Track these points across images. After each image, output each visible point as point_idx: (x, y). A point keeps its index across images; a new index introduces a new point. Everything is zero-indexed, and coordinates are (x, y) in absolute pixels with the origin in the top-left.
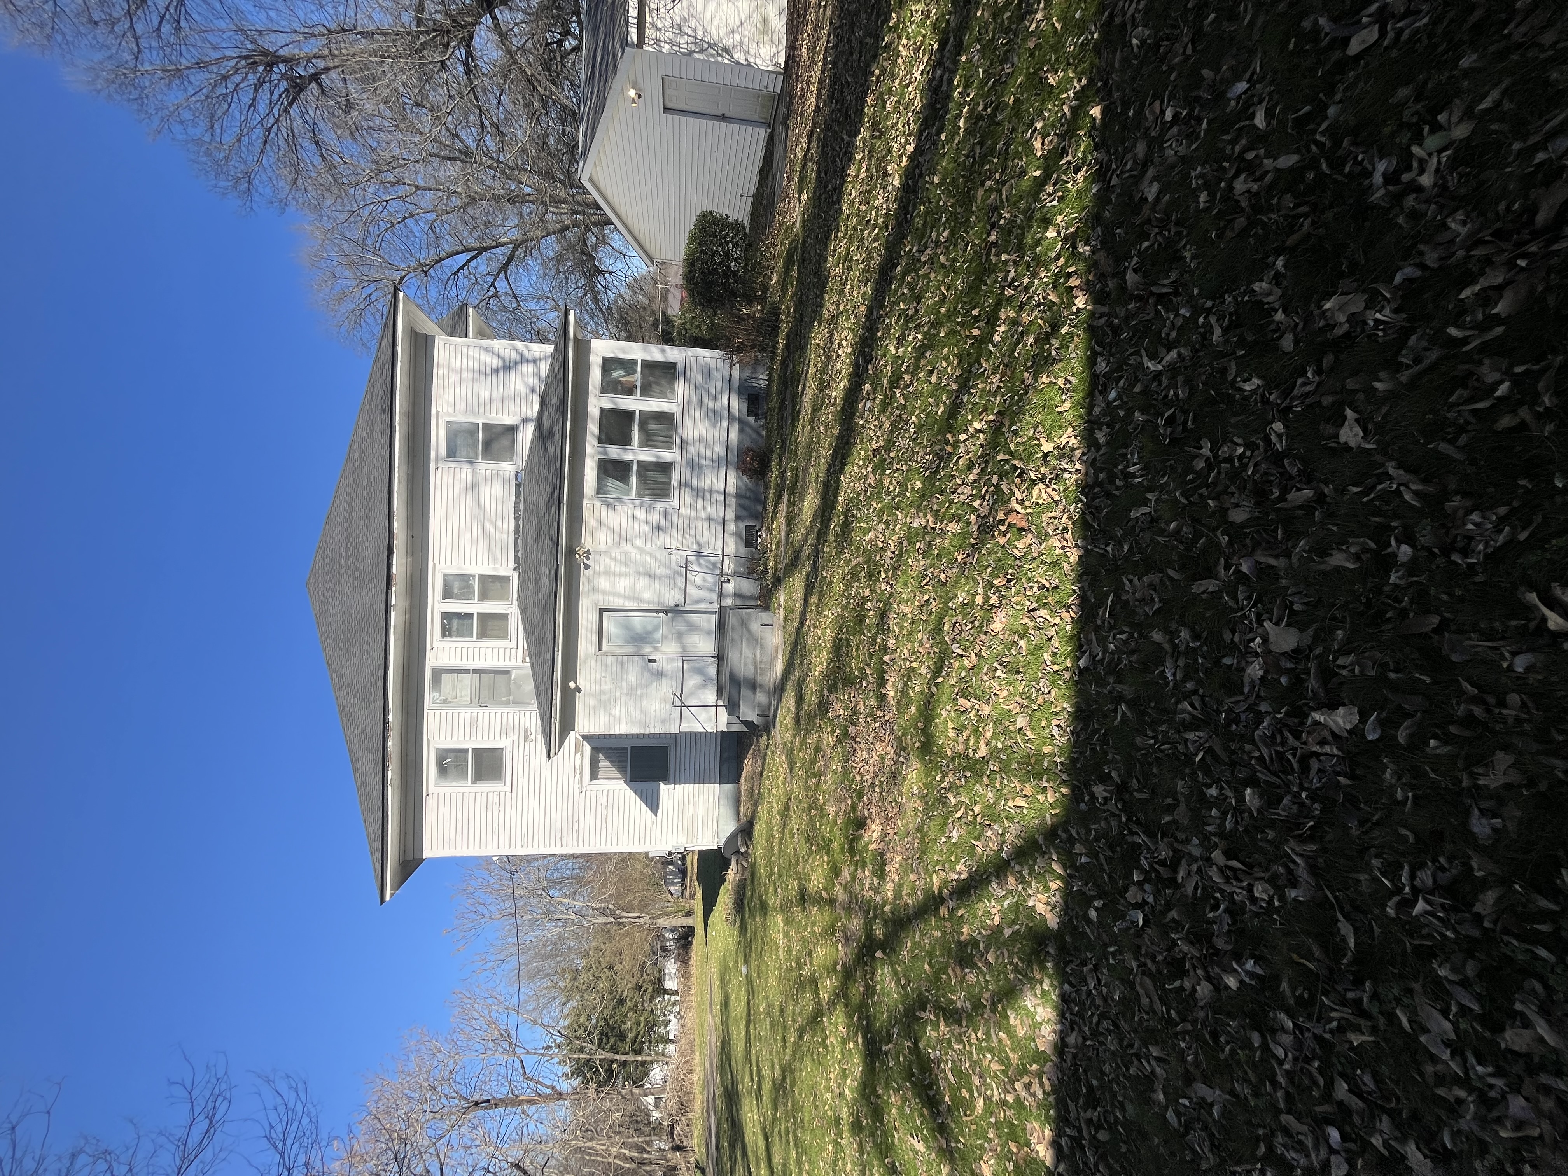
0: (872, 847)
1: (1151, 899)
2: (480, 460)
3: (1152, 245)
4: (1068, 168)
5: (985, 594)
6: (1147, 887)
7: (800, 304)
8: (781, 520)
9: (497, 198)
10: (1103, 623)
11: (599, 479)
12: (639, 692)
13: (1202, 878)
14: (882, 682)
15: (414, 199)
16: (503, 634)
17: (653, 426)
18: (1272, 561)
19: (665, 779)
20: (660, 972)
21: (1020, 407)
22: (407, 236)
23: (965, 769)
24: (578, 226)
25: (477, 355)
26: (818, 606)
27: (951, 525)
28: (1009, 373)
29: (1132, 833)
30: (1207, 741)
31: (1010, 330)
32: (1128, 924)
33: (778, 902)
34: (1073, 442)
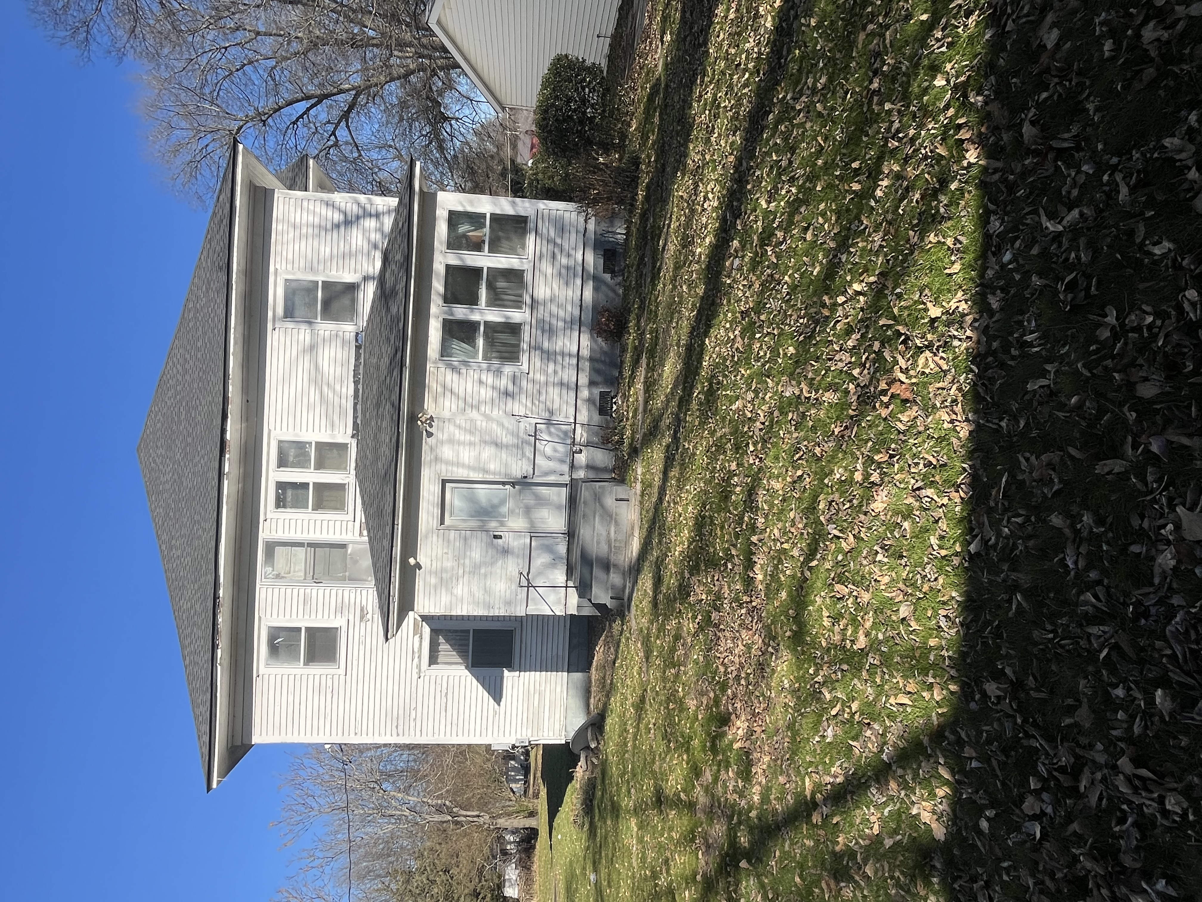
0: (736, 746)
1: (1049, 810)
2: (319, 320)
3: (1050, 97)
4: (958, 13)
5: (865, 470)
6: (1045, 796)
7: (662, 151)
8: (640, 386)
9: (340, 43)
10: (997, 504)
11: (444, 341)
12: (483, 571)
13: (1107, 787)
14: (750, 564)
15: (255, 45)
16: (339, 506)
17: (501, 284)
18: (1185, 441)
19: (510, 667)
20: (499, 877)
21: (904, 268)
22: (246, 85)
23: (841, 662)
24: (424, 70)
25: (318, 210)
26: (678, 480)
27: (827, 394)
28: (892, 231)
29: (1028, 736)
30: (1112, 637)
31: (893, 185)
32: (1024, 837)
33: (631, 804)
34: (964, 307)
